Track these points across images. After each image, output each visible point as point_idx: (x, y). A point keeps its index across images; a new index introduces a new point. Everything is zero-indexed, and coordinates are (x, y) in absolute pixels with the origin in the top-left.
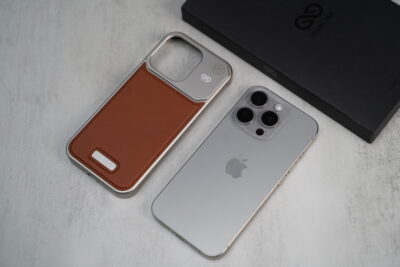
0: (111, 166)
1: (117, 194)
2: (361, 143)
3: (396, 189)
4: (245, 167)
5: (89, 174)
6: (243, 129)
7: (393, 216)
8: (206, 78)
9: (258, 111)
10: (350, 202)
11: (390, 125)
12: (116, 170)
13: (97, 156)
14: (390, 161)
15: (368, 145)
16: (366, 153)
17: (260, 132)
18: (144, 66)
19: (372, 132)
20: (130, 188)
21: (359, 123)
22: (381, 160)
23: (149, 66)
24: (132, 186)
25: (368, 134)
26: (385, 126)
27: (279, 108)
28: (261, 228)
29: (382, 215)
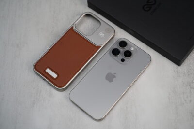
0: (55, 76)
1: (57, 90)
2: (175, 66)
3: (192, 88)
4: (115, 77)
5: (44, 79)
6: (114, 59)
7: (190, 101)
8: (102, 35)
9: (122, 50)
10: (170, 95)
11: (189, 57)
12: (57, 78)
13: (48, 71)
14: (189, 75)
15: (178, 67)
16: (177, 71)
17: (123, 60)
18: (72, 28)
19: (180, 61)
20: (63, 86)
21: (174, 56)
22: (184, 74)
23: (74, 28)
24: (64, 86)
25: (178, 62)
26: (186, 57)
27: (132, 49)
28: (127, 107)
29: (185, 101)
